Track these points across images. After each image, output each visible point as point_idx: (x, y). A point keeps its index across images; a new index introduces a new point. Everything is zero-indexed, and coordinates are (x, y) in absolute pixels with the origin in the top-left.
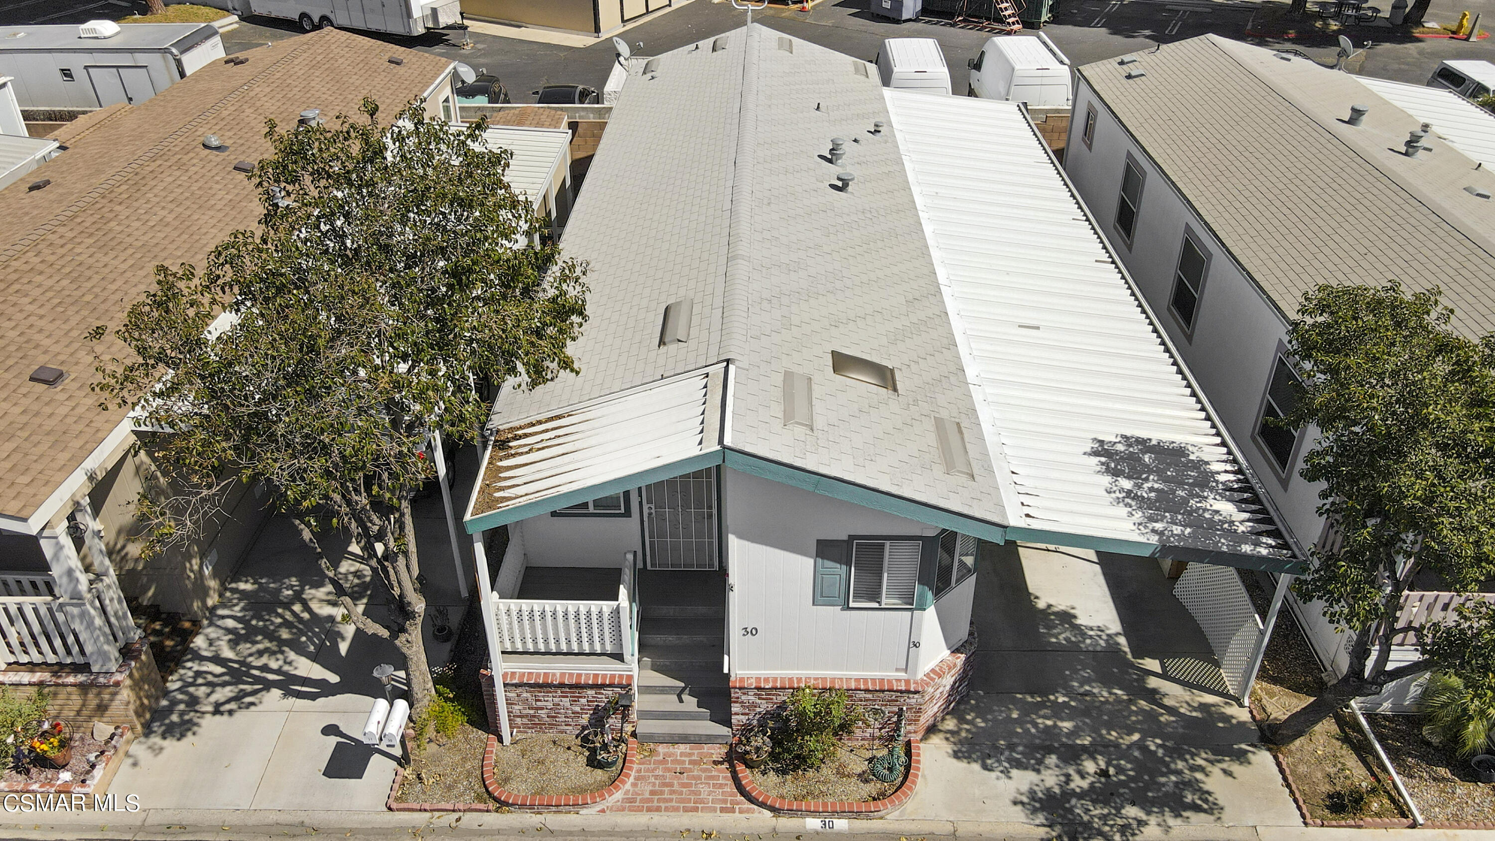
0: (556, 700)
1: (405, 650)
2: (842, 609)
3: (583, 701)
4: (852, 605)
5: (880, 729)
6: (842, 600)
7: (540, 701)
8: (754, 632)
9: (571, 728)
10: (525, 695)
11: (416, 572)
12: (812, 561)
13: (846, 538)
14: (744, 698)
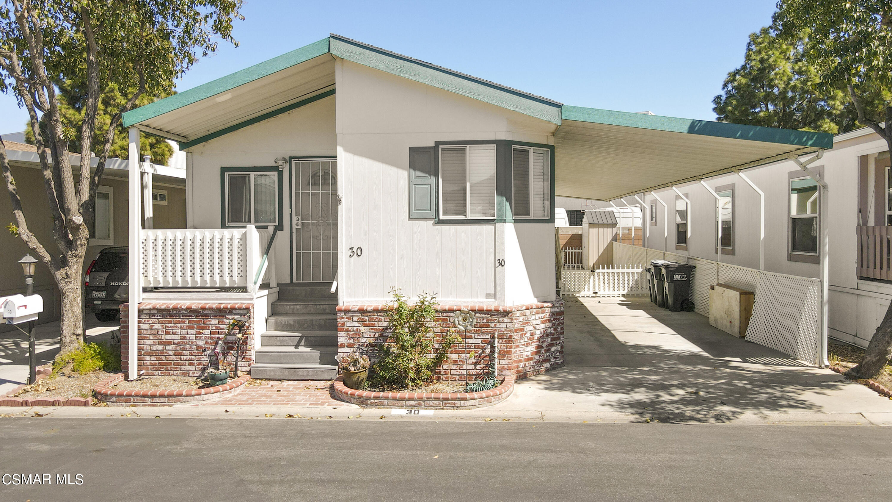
0: (184, 332)
1: (62, 285)
2: (435, 224)
3: (207, 332)
4: (441, 217)
5: (476, 364)
6: (432, 214)
7: (169, 333)
8: (359, 253)
9: (193, 368)
10: (156, 326)
11: (85, 196)
12: (406, 173)
13: (433, 145)
14: (349, 324)
